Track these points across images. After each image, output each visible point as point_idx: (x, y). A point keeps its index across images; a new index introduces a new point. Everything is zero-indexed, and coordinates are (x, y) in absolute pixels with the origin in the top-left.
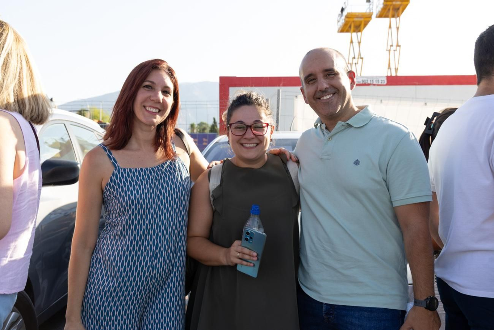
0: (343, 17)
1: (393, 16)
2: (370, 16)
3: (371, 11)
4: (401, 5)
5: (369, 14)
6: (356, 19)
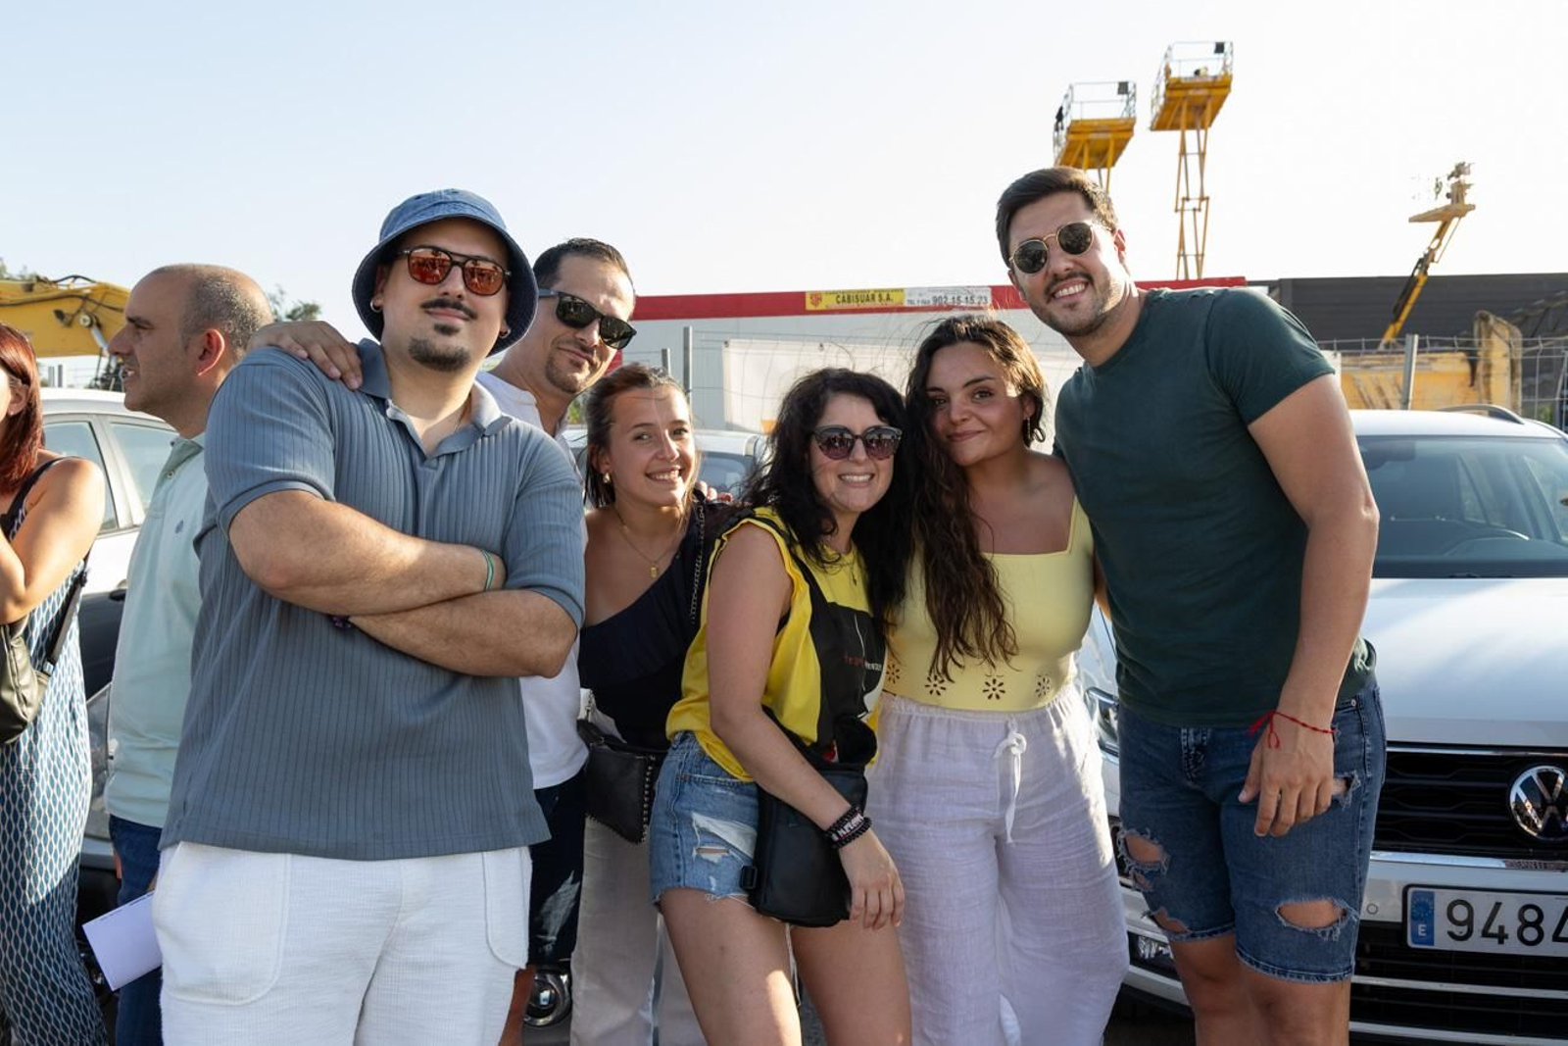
0: (1063, 133)
1: (1191, 126)
2: (1128, 127)
3: (1132, 115)
4: (1209, 97)
5: (1126, 123)
6: (1093, 136)
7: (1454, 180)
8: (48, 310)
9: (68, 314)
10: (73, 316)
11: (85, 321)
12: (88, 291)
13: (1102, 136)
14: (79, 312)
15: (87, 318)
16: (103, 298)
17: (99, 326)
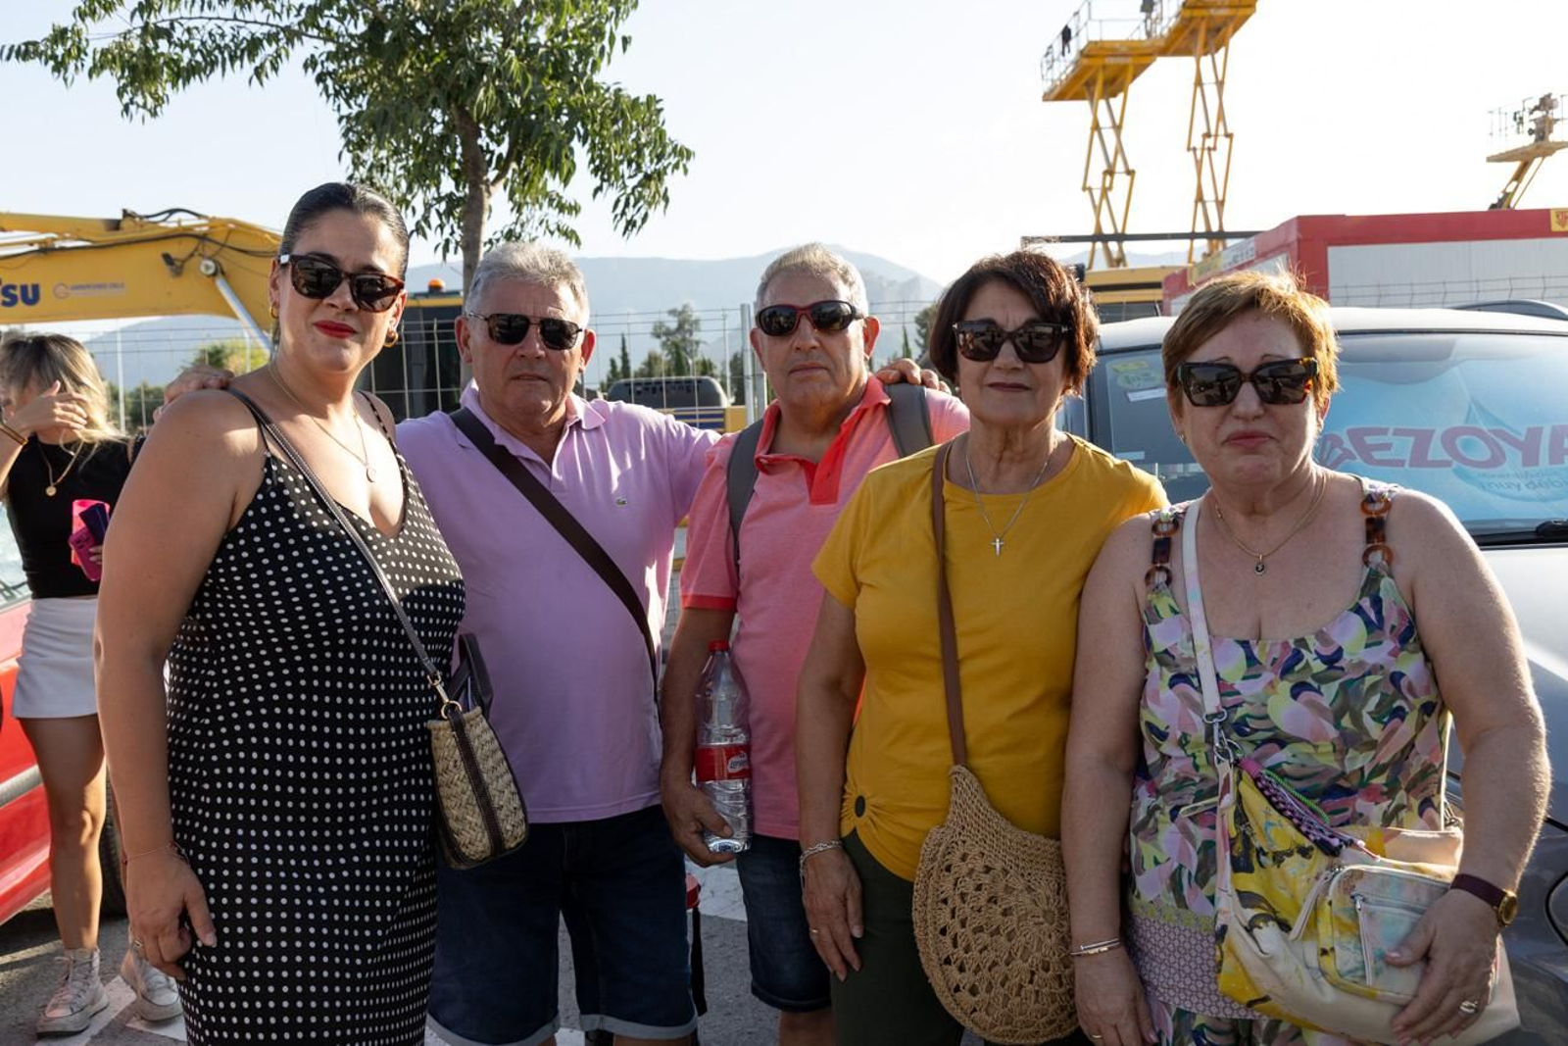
7: (1538, 114)
8: (155, 252)
9: (178, 260)
10: (184, 261)
11: (207, 267)
12: (205, 229)
13: (1121, 61)
14: (192, 255)
15: (210, 263)
16: (226, 239)
17: (223, 273)
